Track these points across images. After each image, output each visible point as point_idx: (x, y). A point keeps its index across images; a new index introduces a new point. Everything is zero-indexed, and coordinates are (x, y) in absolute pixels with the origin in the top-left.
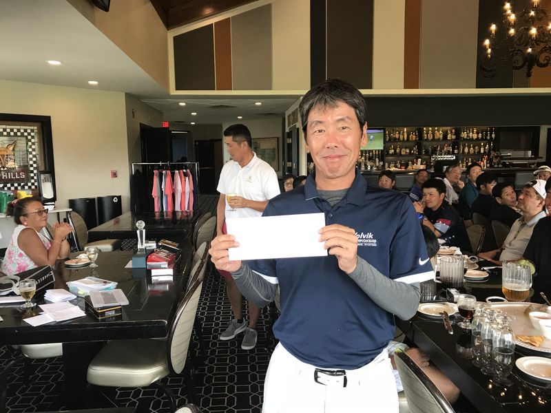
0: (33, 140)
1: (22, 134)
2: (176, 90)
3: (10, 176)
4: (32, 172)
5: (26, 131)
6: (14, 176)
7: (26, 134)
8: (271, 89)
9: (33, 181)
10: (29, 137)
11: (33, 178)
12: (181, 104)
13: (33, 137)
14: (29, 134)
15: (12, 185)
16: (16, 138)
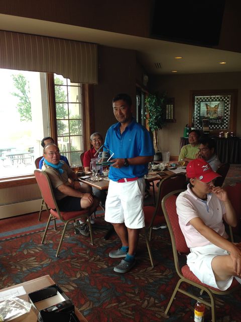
0: (228, 103)
1: (223, 99)
3: (214, 121)
4: (225, 119)
5: (225, 98)
6: (216, 121)
7: (224, 100)
9: (225, 124)
10: (226, 101)
11: (225, 123)
13: (228, 101)
14: (226, 99)
15: (215, 126)
16: (219, 102)
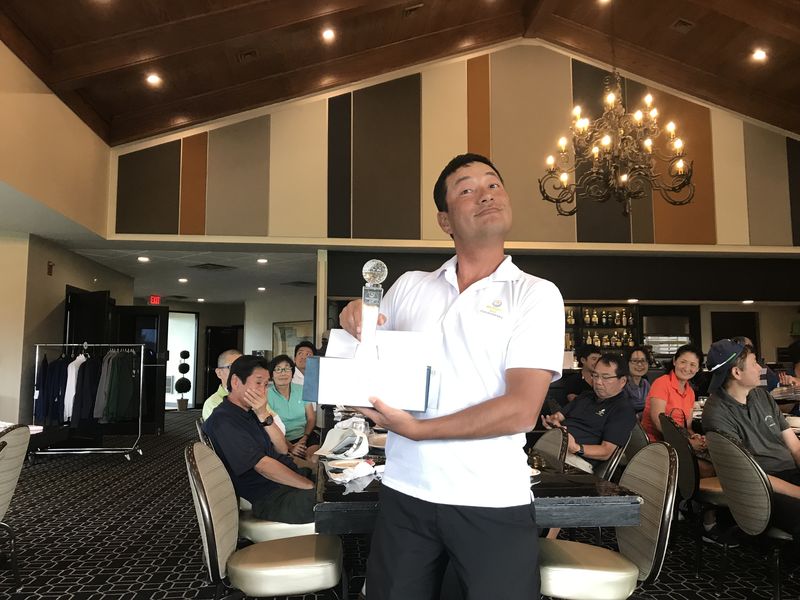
2: (117, 232)
8: (266, 235)
12: (142, 259)
